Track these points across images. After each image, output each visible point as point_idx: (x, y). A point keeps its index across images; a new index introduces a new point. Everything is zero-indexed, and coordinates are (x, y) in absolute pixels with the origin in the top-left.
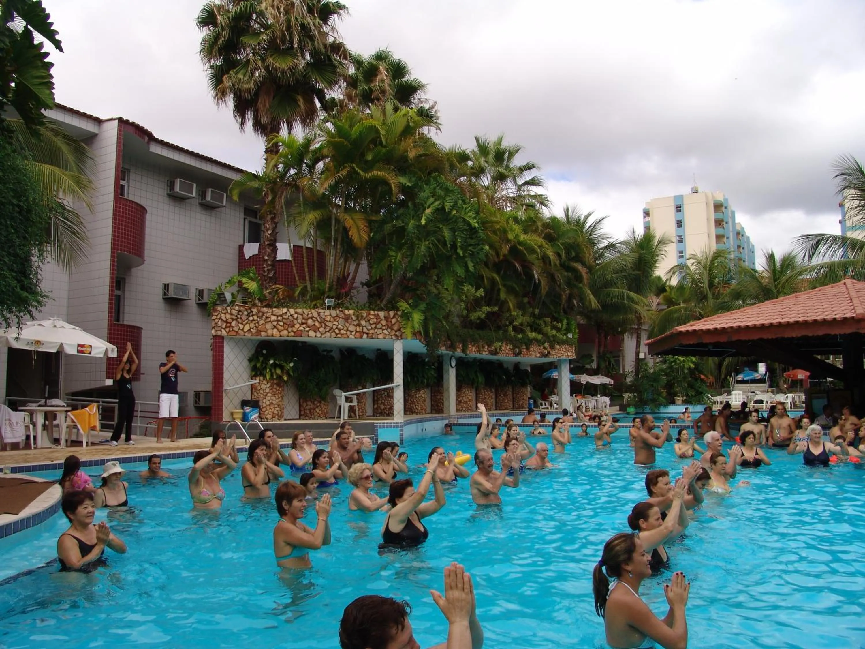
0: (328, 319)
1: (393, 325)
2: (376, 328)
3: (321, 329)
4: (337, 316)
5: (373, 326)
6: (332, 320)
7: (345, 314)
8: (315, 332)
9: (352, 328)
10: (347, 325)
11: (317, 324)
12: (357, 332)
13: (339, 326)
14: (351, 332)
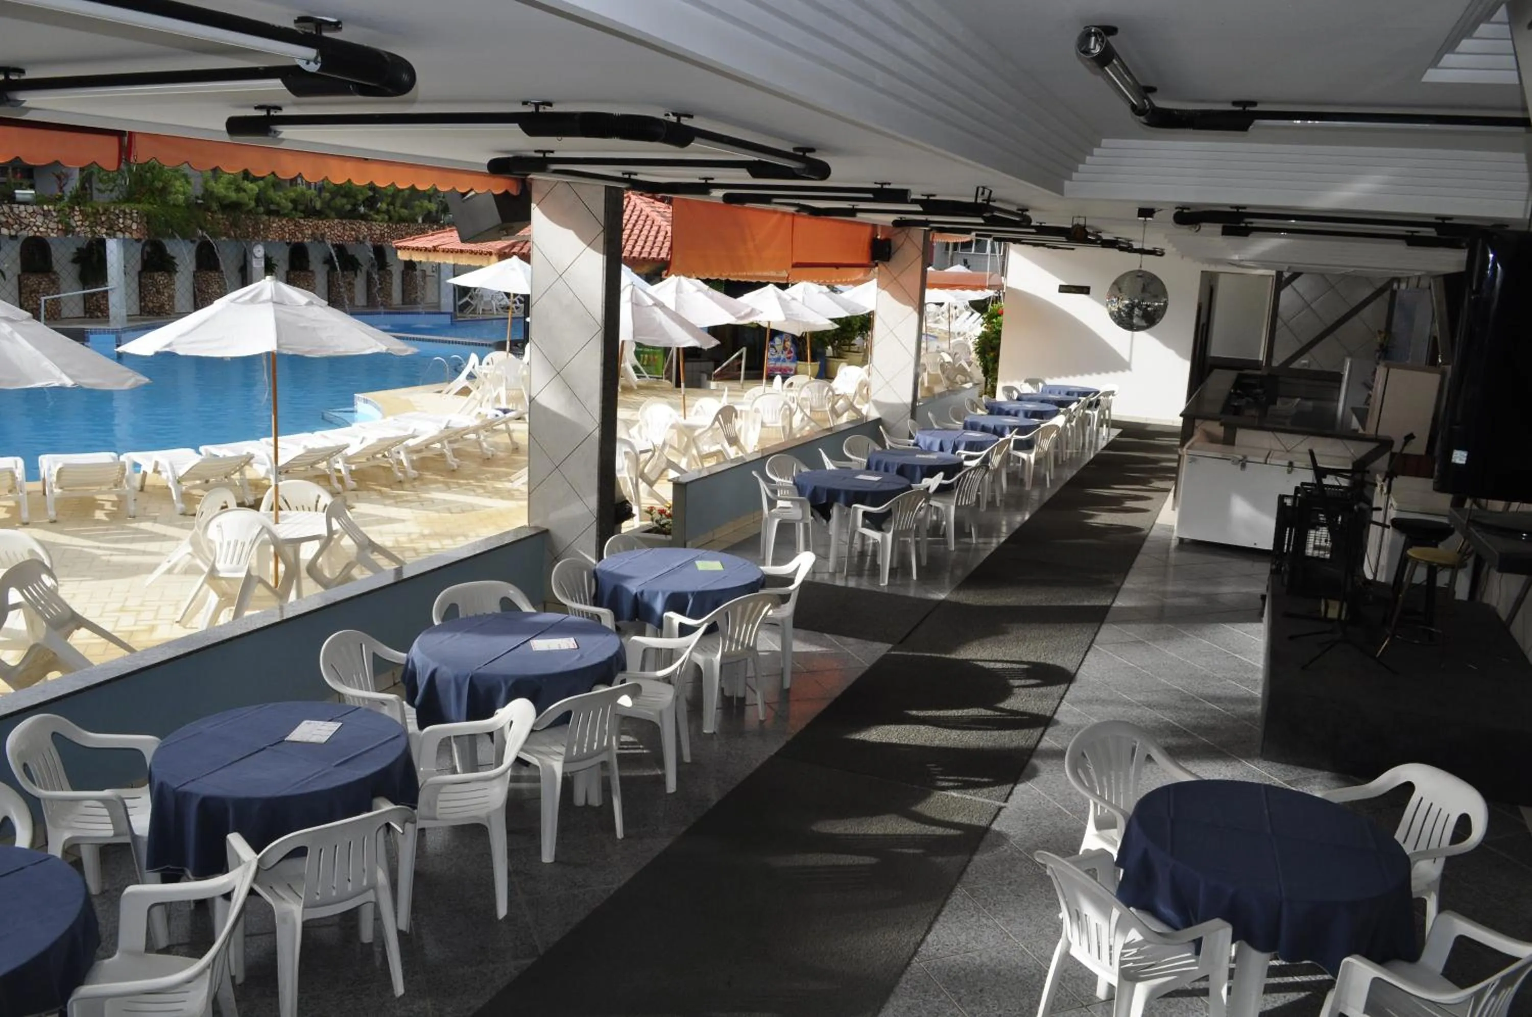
0: (23, 215)
1: (103, 222)
2: (82, 225)
3: (16, 226)
4: (34, 212)
5: (79, 223)
6: (28, 216)
7: (43, 210)
8: (9, 229)
9: (52, 225)
10: (47, 221)
11: (10, 220)
12: (59, 230)
13: (38, 223)
14: (52, 229)
